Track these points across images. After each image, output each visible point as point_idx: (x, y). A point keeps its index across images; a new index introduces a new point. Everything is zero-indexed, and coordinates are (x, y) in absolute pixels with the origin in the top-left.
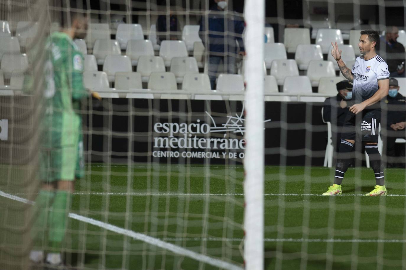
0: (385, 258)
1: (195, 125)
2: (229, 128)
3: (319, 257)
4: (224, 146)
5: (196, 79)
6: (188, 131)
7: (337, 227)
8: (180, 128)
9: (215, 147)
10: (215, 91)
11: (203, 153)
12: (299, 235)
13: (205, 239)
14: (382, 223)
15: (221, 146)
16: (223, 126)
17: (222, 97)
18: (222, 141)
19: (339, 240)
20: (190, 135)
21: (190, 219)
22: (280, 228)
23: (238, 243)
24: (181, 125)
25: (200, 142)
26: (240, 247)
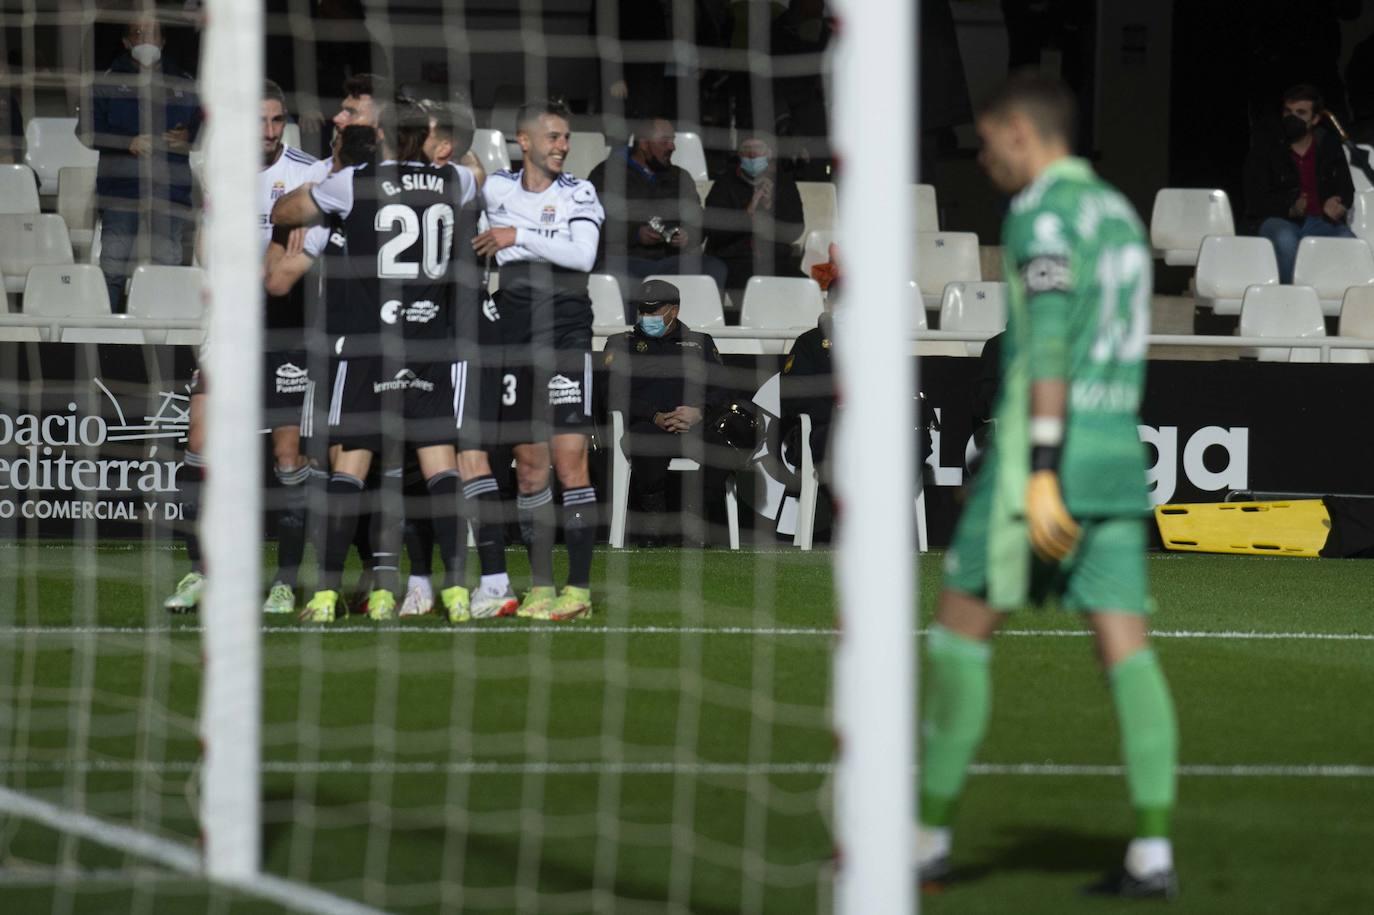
0: (623, 818)
1: (61, 421)
2: (164, 427)
3: (424, 816)
4: (149, 483)
5: (66, 280)
6: (41, 438)
7: (479, 726)
8: (17, 428)
9: (124, 486)
10: (122, 316)
11: (85, 503)
12: (366, 754)
13: (82, 767)
14: (614, 712)
15: (141, 484)
16: (149, 423)
17: (145, 335)
18: (143, 467)
19: (491, 767)
20: (48, 451)
21: (37, 704)
22: (308, 732)
23: (185, 776)
24: (20, 420)
25: (76, 470)
26: (189, 788)
